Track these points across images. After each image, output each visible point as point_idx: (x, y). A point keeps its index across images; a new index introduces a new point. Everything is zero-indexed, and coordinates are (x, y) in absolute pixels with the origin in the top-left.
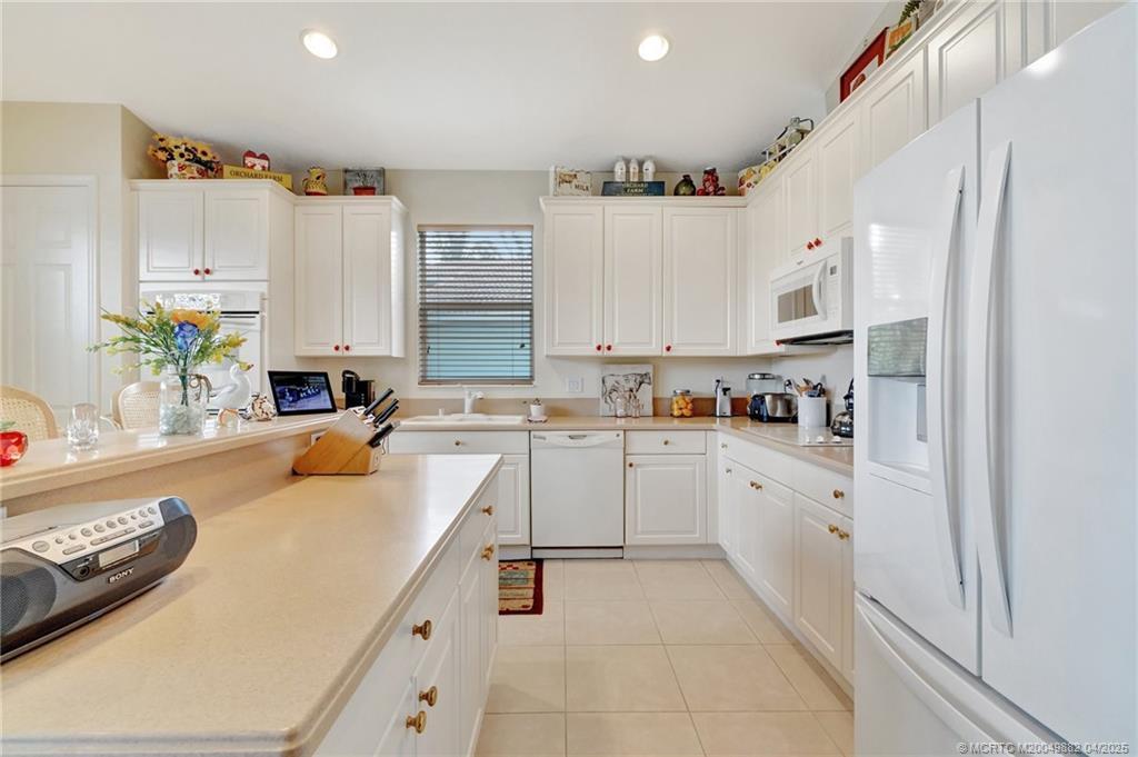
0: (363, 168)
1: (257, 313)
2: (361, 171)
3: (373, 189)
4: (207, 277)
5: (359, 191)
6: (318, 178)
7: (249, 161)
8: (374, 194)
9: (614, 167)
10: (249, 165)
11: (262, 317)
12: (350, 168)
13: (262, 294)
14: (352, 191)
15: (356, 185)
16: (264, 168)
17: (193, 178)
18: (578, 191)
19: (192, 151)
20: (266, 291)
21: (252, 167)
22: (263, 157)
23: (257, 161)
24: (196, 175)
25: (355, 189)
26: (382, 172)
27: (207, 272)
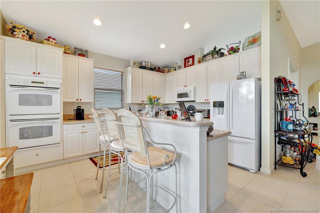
0: (81, 48)
1: (59, 88)
2: (81, 49)
3: (85, 55)
4: (39, 75)
5: (80, 55)
6: (68, 49)
7: (51, 40)
8: (85, 57)
9: (142, 62)
10: (51, 41)
11: (61, 90)
12: (77, 48)
13: (61, 83)
14: (78, 55)
15: (79, 53)
16: (55, 43)
17: (27, 40)
18: (136, 67)
19: (28, 31)
20: (62, 82)
21: (52, 42)
22: (54, 39)
23: (53, 40)
24: (28, 39)
25: (78, 54)
26: (87, 51)
27: (39, 73)
